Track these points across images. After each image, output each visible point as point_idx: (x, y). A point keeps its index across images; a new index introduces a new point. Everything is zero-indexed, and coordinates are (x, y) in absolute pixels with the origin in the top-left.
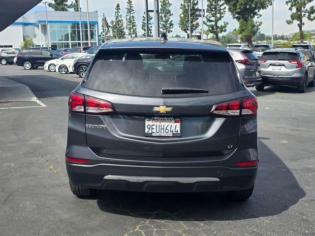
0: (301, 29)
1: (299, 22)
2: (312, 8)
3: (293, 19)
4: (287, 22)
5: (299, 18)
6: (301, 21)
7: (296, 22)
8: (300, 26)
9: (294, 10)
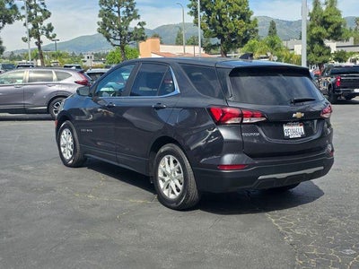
0: (39, 47)
1: (36, 40)
2: (50, 25)
3: (30, 36)
4: (23, 39)
5: (37, 36)
6: (39, 39)
7: (34, 40)
8: (39, 44)
9: (30, 26)
